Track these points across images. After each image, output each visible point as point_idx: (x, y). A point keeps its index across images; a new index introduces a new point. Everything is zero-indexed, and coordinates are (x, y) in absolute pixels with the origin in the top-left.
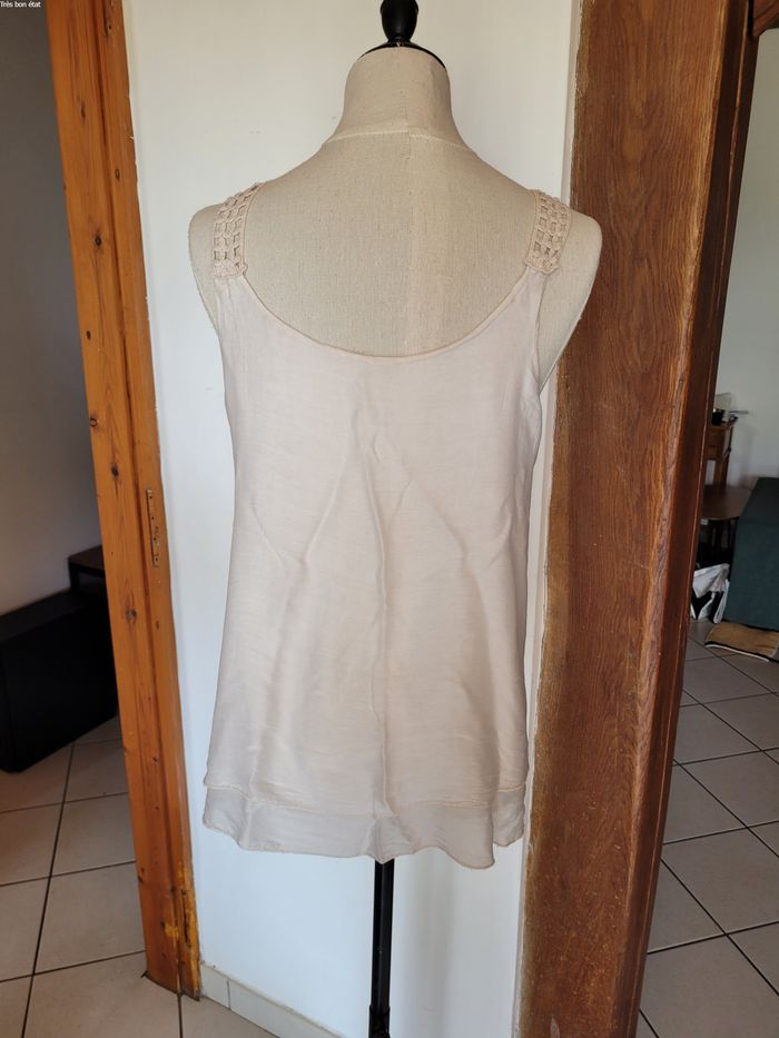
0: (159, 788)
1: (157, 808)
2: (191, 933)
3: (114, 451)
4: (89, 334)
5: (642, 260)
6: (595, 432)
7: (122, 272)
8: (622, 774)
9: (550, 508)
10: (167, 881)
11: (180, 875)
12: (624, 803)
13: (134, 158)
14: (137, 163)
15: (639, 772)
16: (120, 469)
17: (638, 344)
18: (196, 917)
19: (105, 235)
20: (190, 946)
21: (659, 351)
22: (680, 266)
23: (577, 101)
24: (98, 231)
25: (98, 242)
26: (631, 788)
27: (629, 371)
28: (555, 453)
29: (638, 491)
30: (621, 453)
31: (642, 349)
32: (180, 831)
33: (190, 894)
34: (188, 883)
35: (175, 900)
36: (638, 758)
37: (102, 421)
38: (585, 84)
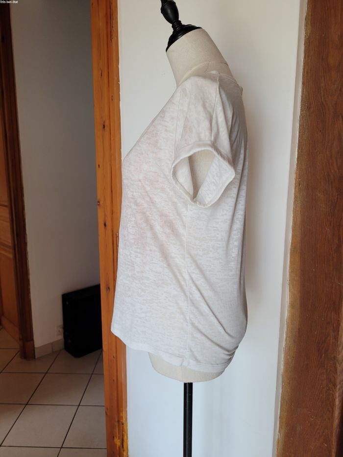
0: (115, 371)
1: (114, 380)
2: (125, 444)
3: (105, 216)
4: (99, 166)
6: (314, 208)
7: (112, 139)
8: (328, 403)
9: (291, 249)
10: (116, 416)
11: (121, 415)
12: (330, 420)
13: (119, 91)
14: (120, 93)
15: (337, 402)
16: (107, 224)
17: (337, 162)
18: (127, 437)
19: (107, 124)
20: (124, 451)
23: (305, 40)
24: (104, 122)
25: (104, 127)
26: (333, 411)
27: (332, 176)
28: (294, 220)
29: (337, 242)
30: (328, 220)
31: (339, 164)
32: (122, 393)
33: (125, 425)
34: (124, 419)
35: (119, 426)
36: (337, 394)
37: (101, 203)
38: (309, 31)
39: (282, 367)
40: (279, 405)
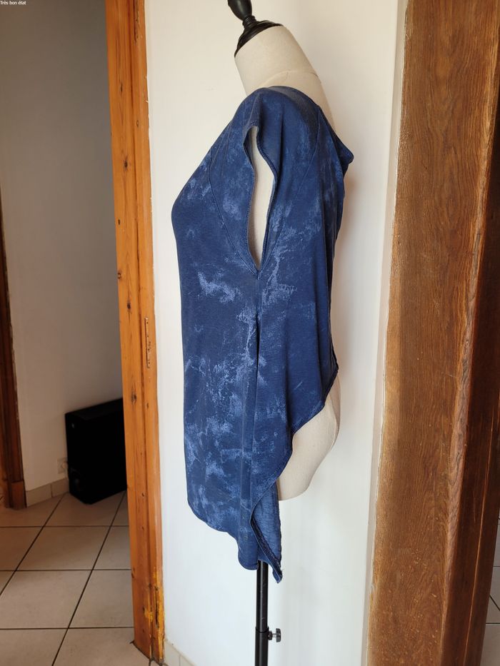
0: (145, 514)
2: (160, 618)
3: (129, 293)
4: (119, 221)
5: (450, 148)
6: (418, 275)
7: (138, 183)
8: (438, 538)
9: (388, 332)
10: (147, 579)
11: (154, 575)
12: (439, 561)
13: (148, 114)
15: (450, 537)
16: (131, 305)
17: (448, 210)
18: (163, 607)
19: (130, 160)
20: (158, 627)
21: (462, 213)
22: (477, 150)
23: (406, 42)
24: (126, 158)
25: (126, 165)
26: (444, 550)
27: (441, 230)
28: (391, 292)
29: (449, 320)
30: (436, 290)
31: (451, 213)
32: (155, 545)
33: (159, 590)
34: (158, 583)
35: (151, 593)
36: (449, 526)
37: (123, 275)
38: (411, 31)
39: (377, 494)
40: (373, 547)
